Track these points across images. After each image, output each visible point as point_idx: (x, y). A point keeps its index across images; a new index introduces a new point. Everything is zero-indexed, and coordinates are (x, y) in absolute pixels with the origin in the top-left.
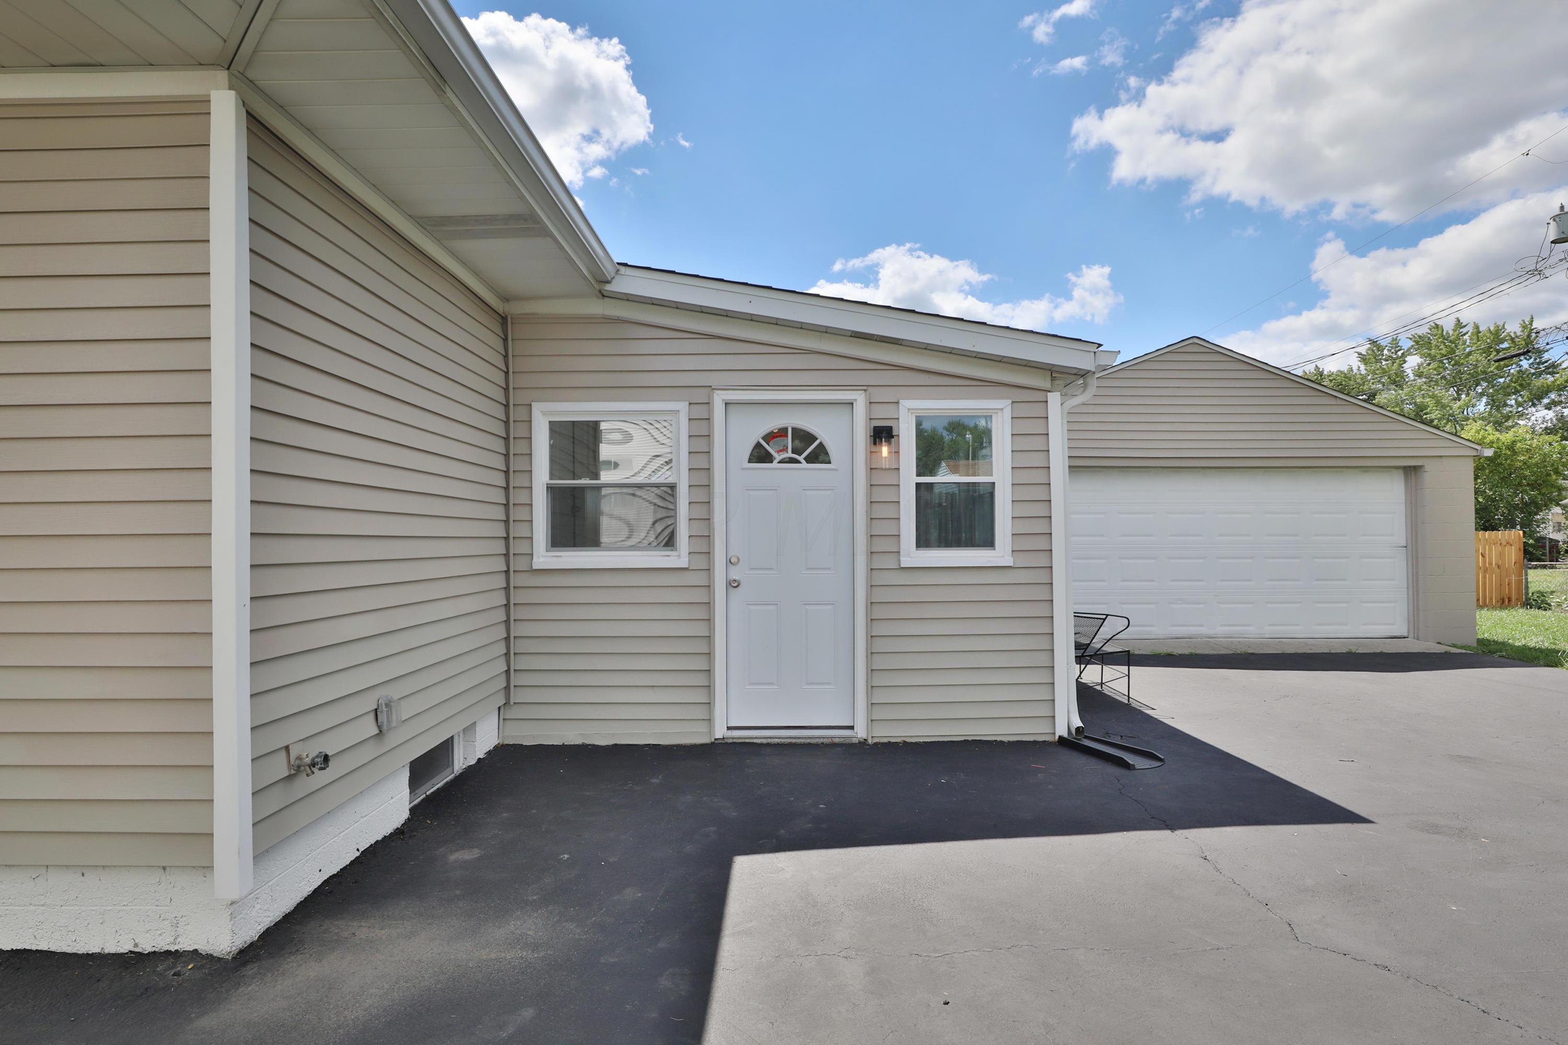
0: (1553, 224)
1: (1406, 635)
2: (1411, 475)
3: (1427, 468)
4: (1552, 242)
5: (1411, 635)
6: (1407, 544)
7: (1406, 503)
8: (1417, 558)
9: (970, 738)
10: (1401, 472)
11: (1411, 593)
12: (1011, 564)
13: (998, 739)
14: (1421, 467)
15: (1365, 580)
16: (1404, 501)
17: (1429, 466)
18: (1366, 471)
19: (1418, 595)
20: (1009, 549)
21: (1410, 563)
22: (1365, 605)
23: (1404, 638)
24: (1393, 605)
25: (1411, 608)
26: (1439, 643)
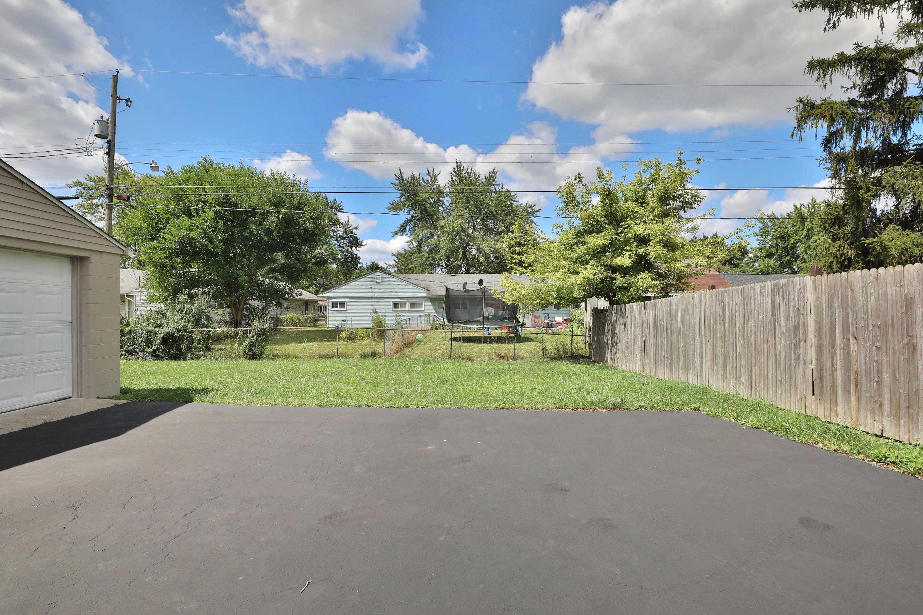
0: (97, 125)
1: (70, 395)
2: (77, 265)
3: (91, 260)
5: (75, 394)
6: (72, 320)
7: (72, 286)
8: (81, 332)
10: (69, 260)
11: (75, 360)
14: (87, 258)
15: (39, 353)
16: (70, 285)
17: (94, 258)
18: (41, 256)
19: (81, 361)
21: (75, 336)
22: (38, 375)
23: (69, 398)
24: (60, 372)
25: (75, 373)
26: (98, 398)
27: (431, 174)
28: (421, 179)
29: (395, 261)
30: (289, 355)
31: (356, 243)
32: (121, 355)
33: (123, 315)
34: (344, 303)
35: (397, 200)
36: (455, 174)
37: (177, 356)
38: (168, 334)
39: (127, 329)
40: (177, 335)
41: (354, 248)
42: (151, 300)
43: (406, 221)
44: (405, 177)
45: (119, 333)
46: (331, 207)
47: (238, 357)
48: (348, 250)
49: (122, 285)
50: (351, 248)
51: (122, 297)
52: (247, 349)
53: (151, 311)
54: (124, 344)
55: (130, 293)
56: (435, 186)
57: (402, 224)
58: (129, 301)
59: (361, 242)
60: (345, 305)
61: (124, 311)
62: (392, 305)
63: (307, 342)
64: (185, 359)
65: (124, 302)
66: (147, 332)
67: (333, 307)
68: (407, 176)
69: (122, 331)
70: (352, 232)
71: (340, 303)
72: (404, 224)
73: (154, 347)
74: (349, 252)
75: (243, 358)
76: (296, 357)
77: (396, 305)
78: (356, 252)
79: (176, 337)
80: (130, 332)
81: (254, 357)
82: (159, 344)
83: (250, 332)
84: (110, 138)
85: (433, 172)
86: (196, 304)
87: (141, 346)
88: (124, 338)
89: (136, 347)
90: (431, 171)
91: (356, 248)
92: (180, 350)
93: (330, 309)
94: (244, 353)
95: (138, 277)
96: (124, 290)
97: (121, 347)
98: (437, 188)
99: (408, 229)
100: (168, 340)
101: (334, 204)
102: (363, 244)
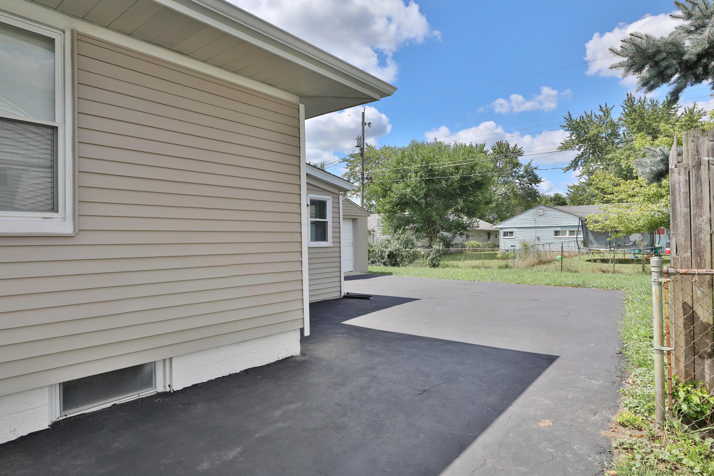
0: (356, 140)
2: (354, 222)
3: (359, 219)
4: (356, 147)
5: (354, 271)
8: (356, 247)
9: (323, 300)
10: (351, 220)
11: (354, 257)
12: (332, 246)
13: (329, 299)
14: (357, 219)
16: (353, 229)
17: (359, 218)
20: (331, 242)
25: (354, 263)
26: (361, 272)
27: (604, 109)
28: (593, 115)
29: (567, 194)
30: (454, 266)
31: (536, 180)
32: (369, 264)
33: (370, 242)
34: (513, 233)
35: (567, 139)
36: (626, 106)
37: (395, 264)
38: (390, 252)
39: (371, 250)
40: (394, 253)
41: (533, 185)
42: (384, 234)
43: (577, 157)
44: (574, 117)
45: (367, 252)
46: (513, 152)
47: (426, 266)
48: (528, 186)
49: (369, 224)
50: (531, 184)
51: (369, 232)
52: (430, 262)
53: (383, 239)
54: (370, 258)
55: (373, 229)
56: (608, 120)
57: (573, 160)
58: (373, 234)
59: (540, 179)
60: (514, 233)
61: (370, 240)
62: (553, 233)
63: (476, 260)
64: (399, 266)
65: (370, 234)
66: (381, 251)
67: (504, 236)
68: (576, 117)
69: (369, 251)
70: (532, 171)
71: (509, 233)
72: (575, 160)
73: (385, 260)
74: (529, 189)
75: (428, 267)
76: (458, 267)
77: (557, 233)
78: (535, 188)
79: (394, 254)
80: (373, 251)
81: (434, 266)
82: (387, 258)
83: (432, 251)
84: (362, 147)
85: (606, 106)
86: (406, 236)
87: (378, 259)
88: (370, 254)
89: (376, 259)
90: (603, 106)
91: (535, 184)
92: (396, 261)
93: (502, 237)
94: (429, 264)
95: (377, 219)
96: (370, 228)
97: (369, 259)
98: (609, 122)
99: (579, 163)
100: (391, 256)
101: (515, 149)
102: (542, 180)
